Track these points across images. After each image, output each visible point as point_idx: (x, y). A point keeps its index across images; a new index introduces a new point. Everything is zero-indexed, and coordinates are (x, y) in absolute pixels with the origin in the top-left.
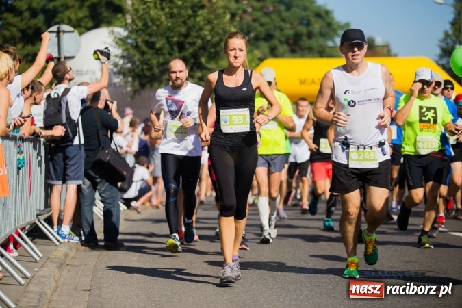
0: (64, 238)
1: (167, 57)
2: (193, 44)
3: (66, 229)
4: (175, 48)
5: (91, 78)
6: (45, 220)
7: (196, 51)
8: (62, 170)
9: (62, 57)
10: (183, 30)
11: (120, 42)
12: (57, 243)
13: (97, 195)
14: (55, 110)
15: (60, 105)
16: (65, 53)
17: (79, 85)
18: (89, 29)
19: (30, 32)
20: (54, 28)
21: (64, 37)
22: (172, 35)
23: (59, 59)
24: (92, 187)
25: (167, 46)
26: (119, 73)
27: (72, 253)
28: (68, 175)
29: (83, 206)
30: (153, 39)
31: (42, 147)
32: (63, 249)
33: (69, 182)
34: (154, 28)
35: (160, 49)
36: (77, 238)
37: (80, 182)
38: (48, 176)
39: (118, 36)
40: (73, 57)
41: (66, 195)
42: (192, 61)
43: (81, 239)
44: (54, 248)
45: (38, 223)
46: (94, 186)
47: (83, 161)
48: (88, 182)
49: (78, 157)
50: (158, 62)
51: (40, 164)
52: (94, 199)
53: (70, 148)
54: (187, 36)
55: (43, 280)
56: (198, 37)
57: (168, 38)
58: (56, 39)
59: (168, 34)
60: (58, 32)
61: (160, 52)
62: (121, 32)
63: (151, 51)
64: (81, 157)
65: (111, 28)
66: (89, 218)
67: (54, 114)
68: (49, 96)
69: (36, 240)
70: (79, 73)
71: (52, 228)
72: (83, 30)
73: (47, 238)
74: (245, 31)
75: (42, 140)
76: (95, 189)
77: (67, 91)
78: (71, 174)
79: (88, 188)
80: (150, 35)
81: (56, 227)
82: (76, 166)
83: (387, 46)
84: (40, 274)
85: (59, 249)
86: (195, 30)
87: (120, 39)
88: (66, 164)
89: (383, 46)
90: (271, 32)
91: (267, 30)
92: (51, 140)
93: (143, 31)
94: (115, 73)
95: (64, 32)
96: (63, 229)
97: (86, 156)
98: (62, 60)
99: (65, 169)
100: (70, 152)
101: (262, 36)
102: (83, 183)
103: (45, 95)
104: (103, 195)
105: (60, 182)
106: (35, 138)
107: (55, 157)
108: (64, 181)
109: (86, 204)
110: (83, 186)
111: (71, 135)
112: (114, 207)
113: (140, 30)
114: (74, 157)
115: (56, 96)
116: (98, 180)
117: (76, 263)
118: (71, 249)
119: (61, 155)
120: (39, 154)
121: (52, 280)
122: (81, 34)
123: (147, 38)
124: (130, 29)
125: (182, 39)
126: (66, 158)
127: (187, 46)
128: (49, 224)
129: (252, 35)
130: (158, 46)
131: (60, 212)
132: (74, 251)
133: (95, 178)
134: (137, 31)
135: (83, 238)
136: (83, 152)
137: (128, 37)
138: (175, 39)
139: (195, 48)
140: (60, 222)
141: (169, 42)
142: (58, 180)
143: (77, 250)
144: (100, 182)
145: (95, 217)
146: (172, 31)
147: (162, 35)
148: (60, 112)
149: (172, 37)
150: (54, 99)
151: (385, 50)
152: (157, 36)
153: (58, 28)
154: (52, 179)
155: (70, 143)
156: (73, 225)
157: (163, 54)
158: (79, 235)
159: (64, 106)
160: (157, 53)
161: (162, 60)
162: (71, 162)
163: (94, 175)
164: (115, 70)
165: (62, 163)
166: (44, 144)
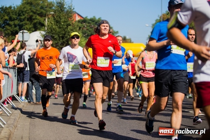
0: (23, 101)
1: (58, 41)
2: (67, 37)
3: (23, 98)
4: (61, 38)
5: (33, 48)
6: (17, 95)
7: (67, 39)
8: (22, 78)
9: (24, 41)
10: (63, 32)
11: (43, 36)
12: (21, 102)
13: (34, 87)
14: (20, 58)
15: (22, 57)
16: (25, 40)
17: (29, 50)
18: (33, 31)
19: (14, 32)
20: (22, 31)
21: (25, 34)
22: (60, 34)
23: (23, 41)
24: (32, 84)
25: (58, 38)
26: (42, 46)
27: (25, 106)
28: (24, 80)
29: (29, 90)
30: (54, 35)
31: (16, 71)
32: (22, 104)
33: (25, 82)
34: (54, 32)
35: (55, 39)
36: (27, 100)
37: (28, 82)
38: (18, 80)
39: (42, 34)
40: (27, 41)
41: (24, 86)
42: (66, 42)
43: (28, 101)
44: (19, 104)
45: (14, 95)
46: (33, 83)
47: (29, 75)
48: (30, 82)
49: (27, 74)
50: (55, 43)
51: (15, 76)
52: (33, 88)
53: (25, 71)
54: (65, 34)
55: (16, 114)
56: (68, 35)
57: (58, 35)
58: (22, 35)
59: (58, 34)
60: (23, 33)
61: (56, 40)
62: (44, 33)
63: (53, 39)
64: (28, 74)
65: (40, 31)
66: (31, 94)
67: (20, 60)
68: (18, 54)
69: (14, 101)
70: (29, 46)
71: (19, 97)
72: (31, 31)
73: (17, 100)
74: (84, 33)
75: (16, 68)
76: (33, 85)
77: (24, 52)
78: (25, 80)
79: (31, 84)
80: (53, 34)
81: (20, 97)
82: (27, 77)
83: (130, 39)
84: (14, 112)
85: (21, 104)
86: (67, 32)
87: (43, 35)
88: (23, 76)
89: (129, 39)
90: (92, 33)
91: (91, 33)
92: (19, 68)
93: (51, 32)
94: (41, 46)
95: (25, 33)
96: (22, 98)
97: (30, 74)
98: (24, 42)
99: (23, 78)
100: (25, 72)
101: (90, 35)
102: (29, 83)
103: (17, 53)
104: (35, 87)
105: (22, 82)
106: (14, 67)
107: (20, 74)
108: (23, 82)
109: (30, 89)
110: (29, 84)
111: (25, 67)
112: (39, 90)
113: (50, 32)
114: (26, 74)
115: (21, 54)
116: (34, 82)
117: (26, 109)
118: (25, 104)
119: (22, 74)
120: (15, 73)
121: (18, 115)
122: (30, 33)
123: (52, 35)
124: (46, 32)
125: (63, 35)
126: (24, 74)
127: (65, 38)
128: (18, 96)
129: (86, 34)
130: (55, 37)
131: (22, 92)
132: (26, 105)
133: (33, 81)
134: (49, 33)
135: (29, 101)
136: (29, 72)
137: (45, 34)
138: (61, 35)
139: (67, 38)
140: (22, 95)
141: (59, 36)
142: (21, 81)
143: (27, 104)
144: (35, 82)
145: (33, 93)
146: (60, 33)
147: (57, 34)
148: (21, 59)
149: (60, 35)
150: (20, 55)
151: (129, 40)
152: (55, 34)
153: (23, 31)
154: (19, 81)
155: (24, 70)
156: (26, 96)
157: (57, 40)
158: (28, 100)
159: (23, 57)
160: (55, 40)
161: (56, 42)
162: (25, 76)
163: (32, 80)
164: (41, 45)
165: (22, 76)
166: (17, 69)
